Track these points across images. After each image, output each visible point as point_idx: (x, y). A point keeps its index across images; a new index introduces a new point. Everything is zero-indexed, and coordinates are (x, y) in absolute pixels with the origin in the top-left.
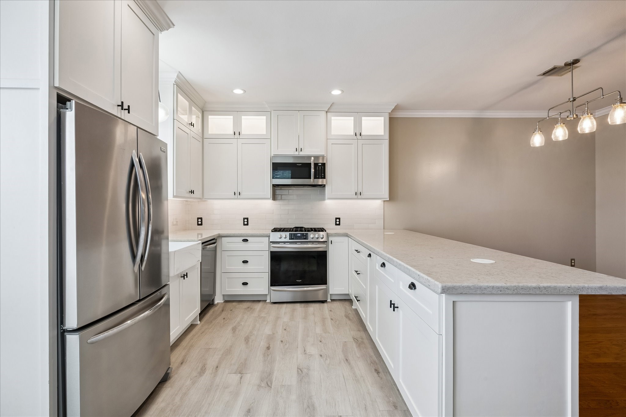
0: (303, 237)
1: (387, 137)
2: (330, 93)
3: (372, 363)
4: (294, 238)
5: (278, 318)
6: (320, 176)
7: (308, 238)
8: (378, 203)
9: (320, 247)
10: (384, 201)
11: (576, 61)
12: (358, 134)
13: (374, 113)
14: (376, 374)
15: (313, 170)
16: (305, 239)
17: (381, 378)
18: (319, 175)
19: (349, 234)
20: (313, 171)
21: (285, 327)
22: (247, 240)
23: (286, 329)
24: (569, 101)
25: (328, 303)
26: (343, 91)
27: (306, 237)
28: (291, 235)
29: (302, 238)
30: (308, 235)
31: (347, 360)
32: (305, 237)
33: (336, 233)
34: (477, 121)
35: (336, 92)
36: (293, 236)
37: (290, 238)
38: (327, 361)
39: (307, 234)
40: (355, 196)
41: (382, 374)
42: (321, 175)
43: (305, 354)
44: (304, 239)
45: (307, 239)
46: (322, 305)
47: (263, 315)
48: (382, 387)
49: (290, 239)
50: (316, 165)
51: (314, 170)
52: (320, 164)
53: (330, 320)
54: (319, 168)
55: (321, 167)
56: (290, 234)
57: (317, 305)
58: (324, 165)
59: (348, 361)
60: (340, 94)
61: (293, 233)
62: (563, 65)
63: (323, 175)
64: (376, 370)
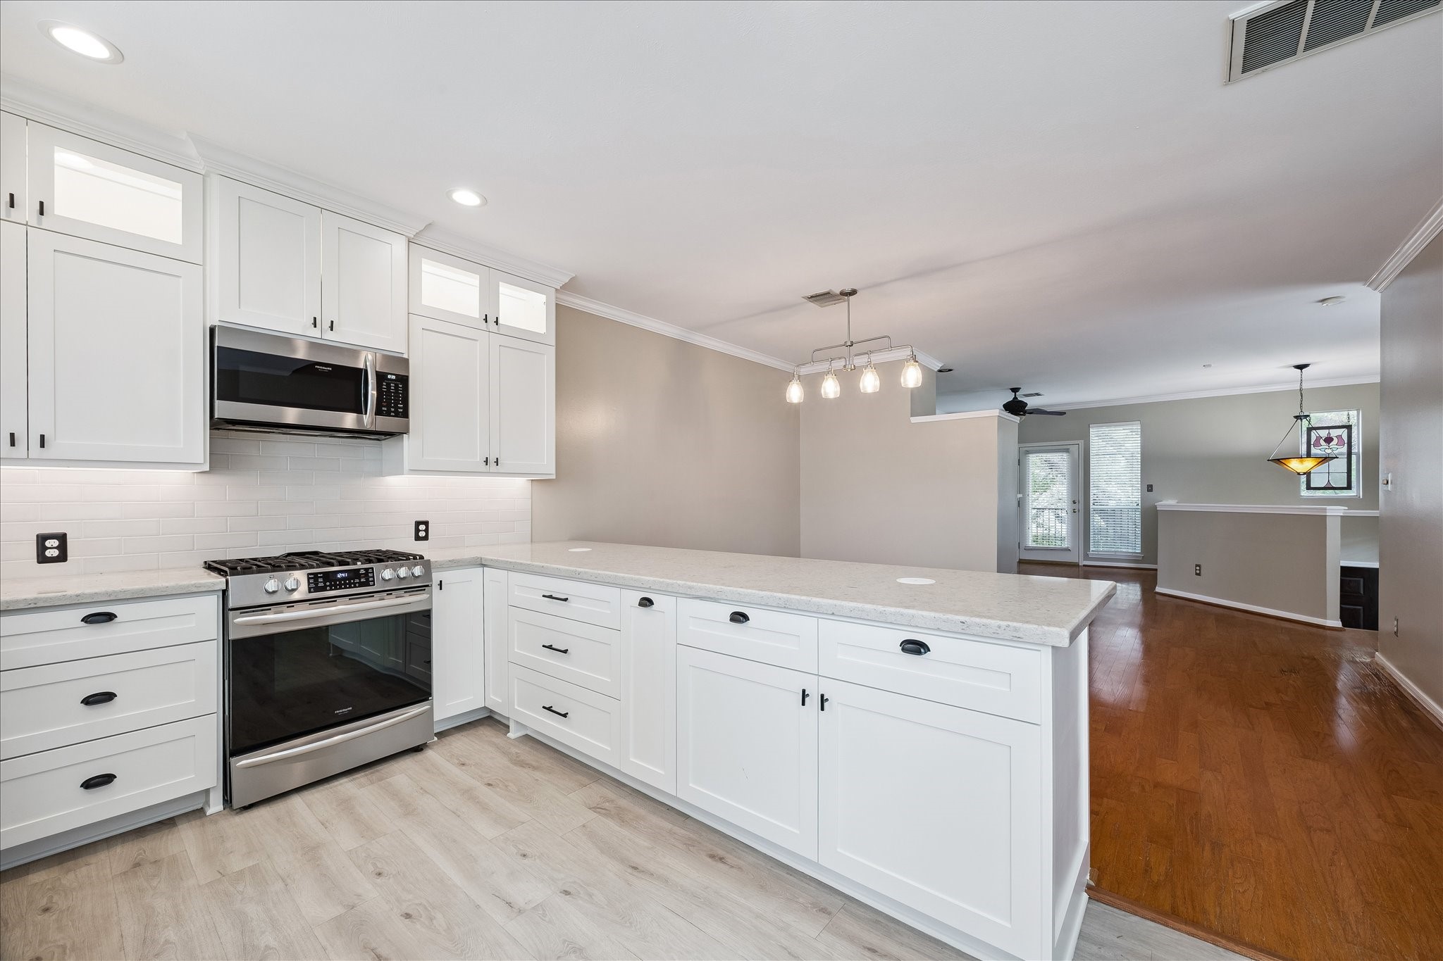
0: (357, 581)
1: (553, 341)
2: (448, 195)
3: (688, 845)
4: (326, 586)
5: (312, 852)
6: (393, 410)
7: (374, 581)
8: (519, 486)
9: (409, 603)
10: (532, 480)
11: (853, 292)
12: (491, 319)
13: (529, 281)
14: (720, 865)
15: (372, 392)
16: (366, 584)
17: (740, 868)
18: (389, 406)
19: (486, 560)
20: (372, 395)
21: (371, 868)
22: (110, 617)
23: (377, 870)
24: (845, 345)
25: (435, 747)
26: (485, 201)
27: (367, 580)
28: (313, 578)
29: (355, 584)
30: (373, 572)
31: (635, 868)
32: (362, 580)
33: (453, 560)
34: (682, 347)
35: (466, 198)
36: (320, 580)
37: (310, 589)
38: (593, 897)
39: (370, 571)
40: (483, 467)
41: (730, 859)
42: (396, 408)
43: (520, 912)
44: (361, 585)
45: (371, 583)
46: (419, 757)
47: (237, 863)
48: (762, 887)
49: (310, 592)
50: (381, 377)
51: (375, 393)
52: (394, 377)
53: (486, 789)
54: (388, 386)
55: (396, 386)
56: (309, 574)
57: (407, 763)
58: (404, 380)
59: (640, 868)
60: (475, 207)
61: (320, 573)
62: (838, 292)
63: (400, 408)
64: (712, 857)
